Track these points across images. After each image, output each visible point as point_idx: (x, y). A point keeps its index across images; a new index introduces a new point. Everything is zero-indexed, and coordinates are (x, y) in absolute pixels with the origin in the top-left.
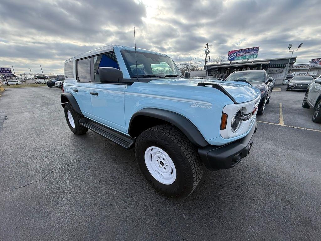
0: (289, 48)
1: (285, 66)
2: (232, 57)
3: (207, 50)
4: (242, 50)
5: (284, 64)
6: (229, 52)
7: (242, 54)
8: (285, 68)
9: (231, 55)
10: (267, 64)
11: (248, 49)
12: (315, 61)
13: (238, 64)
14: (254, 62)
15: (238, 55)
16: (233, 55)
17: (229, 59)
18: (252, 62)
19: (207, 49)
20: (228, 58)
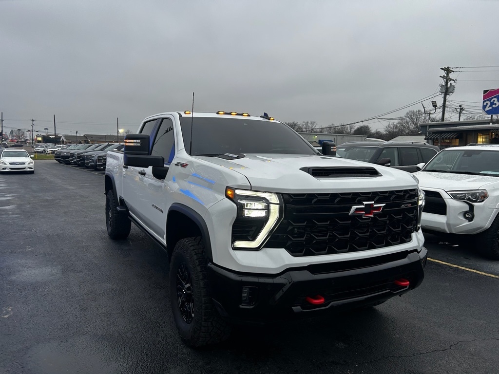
2: (494, 106)
3: (447, 83)
6: (485, 92)
9: (490, 100)
16: (496, 99)
17: (487, 109)
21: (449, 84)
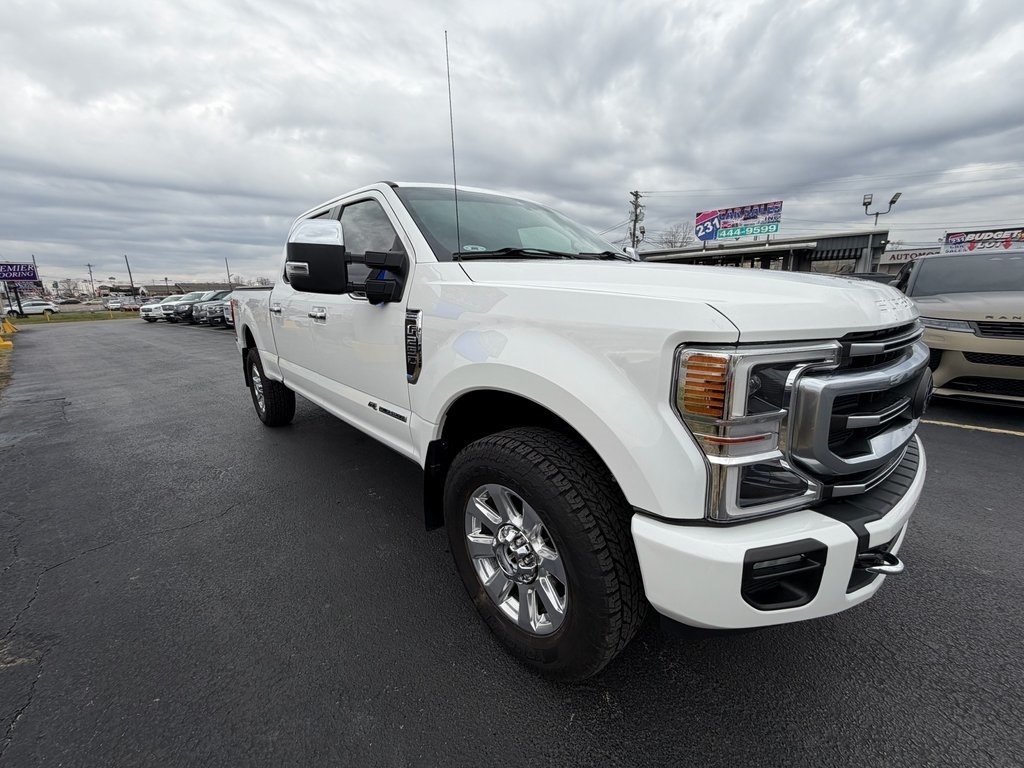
0: (864, 204)
1: (859, 253)
2: (707, 231)
3: (636, 209)
4: (733, 210)
5: (856, 250)
6: (698, 215)
7: (735, 221)
8: (862, 261)
9: (703, 224)
10: (809, 251)
11: (752, 207)
12: (954, 240)
13: (727, 248)
14: (770, 244)
15: (725, 223)
16: (709, 223)
17: (700, 234)
18: (764, 245)
19: (637, 206)
20: (697, 232)
21: (638, 211)
